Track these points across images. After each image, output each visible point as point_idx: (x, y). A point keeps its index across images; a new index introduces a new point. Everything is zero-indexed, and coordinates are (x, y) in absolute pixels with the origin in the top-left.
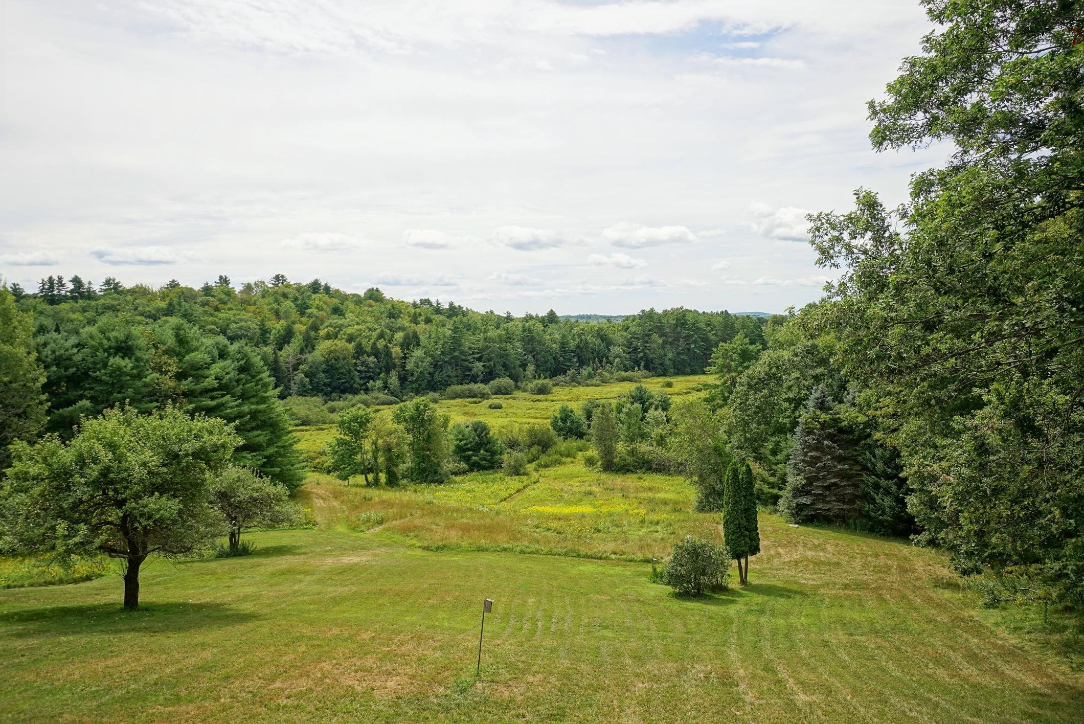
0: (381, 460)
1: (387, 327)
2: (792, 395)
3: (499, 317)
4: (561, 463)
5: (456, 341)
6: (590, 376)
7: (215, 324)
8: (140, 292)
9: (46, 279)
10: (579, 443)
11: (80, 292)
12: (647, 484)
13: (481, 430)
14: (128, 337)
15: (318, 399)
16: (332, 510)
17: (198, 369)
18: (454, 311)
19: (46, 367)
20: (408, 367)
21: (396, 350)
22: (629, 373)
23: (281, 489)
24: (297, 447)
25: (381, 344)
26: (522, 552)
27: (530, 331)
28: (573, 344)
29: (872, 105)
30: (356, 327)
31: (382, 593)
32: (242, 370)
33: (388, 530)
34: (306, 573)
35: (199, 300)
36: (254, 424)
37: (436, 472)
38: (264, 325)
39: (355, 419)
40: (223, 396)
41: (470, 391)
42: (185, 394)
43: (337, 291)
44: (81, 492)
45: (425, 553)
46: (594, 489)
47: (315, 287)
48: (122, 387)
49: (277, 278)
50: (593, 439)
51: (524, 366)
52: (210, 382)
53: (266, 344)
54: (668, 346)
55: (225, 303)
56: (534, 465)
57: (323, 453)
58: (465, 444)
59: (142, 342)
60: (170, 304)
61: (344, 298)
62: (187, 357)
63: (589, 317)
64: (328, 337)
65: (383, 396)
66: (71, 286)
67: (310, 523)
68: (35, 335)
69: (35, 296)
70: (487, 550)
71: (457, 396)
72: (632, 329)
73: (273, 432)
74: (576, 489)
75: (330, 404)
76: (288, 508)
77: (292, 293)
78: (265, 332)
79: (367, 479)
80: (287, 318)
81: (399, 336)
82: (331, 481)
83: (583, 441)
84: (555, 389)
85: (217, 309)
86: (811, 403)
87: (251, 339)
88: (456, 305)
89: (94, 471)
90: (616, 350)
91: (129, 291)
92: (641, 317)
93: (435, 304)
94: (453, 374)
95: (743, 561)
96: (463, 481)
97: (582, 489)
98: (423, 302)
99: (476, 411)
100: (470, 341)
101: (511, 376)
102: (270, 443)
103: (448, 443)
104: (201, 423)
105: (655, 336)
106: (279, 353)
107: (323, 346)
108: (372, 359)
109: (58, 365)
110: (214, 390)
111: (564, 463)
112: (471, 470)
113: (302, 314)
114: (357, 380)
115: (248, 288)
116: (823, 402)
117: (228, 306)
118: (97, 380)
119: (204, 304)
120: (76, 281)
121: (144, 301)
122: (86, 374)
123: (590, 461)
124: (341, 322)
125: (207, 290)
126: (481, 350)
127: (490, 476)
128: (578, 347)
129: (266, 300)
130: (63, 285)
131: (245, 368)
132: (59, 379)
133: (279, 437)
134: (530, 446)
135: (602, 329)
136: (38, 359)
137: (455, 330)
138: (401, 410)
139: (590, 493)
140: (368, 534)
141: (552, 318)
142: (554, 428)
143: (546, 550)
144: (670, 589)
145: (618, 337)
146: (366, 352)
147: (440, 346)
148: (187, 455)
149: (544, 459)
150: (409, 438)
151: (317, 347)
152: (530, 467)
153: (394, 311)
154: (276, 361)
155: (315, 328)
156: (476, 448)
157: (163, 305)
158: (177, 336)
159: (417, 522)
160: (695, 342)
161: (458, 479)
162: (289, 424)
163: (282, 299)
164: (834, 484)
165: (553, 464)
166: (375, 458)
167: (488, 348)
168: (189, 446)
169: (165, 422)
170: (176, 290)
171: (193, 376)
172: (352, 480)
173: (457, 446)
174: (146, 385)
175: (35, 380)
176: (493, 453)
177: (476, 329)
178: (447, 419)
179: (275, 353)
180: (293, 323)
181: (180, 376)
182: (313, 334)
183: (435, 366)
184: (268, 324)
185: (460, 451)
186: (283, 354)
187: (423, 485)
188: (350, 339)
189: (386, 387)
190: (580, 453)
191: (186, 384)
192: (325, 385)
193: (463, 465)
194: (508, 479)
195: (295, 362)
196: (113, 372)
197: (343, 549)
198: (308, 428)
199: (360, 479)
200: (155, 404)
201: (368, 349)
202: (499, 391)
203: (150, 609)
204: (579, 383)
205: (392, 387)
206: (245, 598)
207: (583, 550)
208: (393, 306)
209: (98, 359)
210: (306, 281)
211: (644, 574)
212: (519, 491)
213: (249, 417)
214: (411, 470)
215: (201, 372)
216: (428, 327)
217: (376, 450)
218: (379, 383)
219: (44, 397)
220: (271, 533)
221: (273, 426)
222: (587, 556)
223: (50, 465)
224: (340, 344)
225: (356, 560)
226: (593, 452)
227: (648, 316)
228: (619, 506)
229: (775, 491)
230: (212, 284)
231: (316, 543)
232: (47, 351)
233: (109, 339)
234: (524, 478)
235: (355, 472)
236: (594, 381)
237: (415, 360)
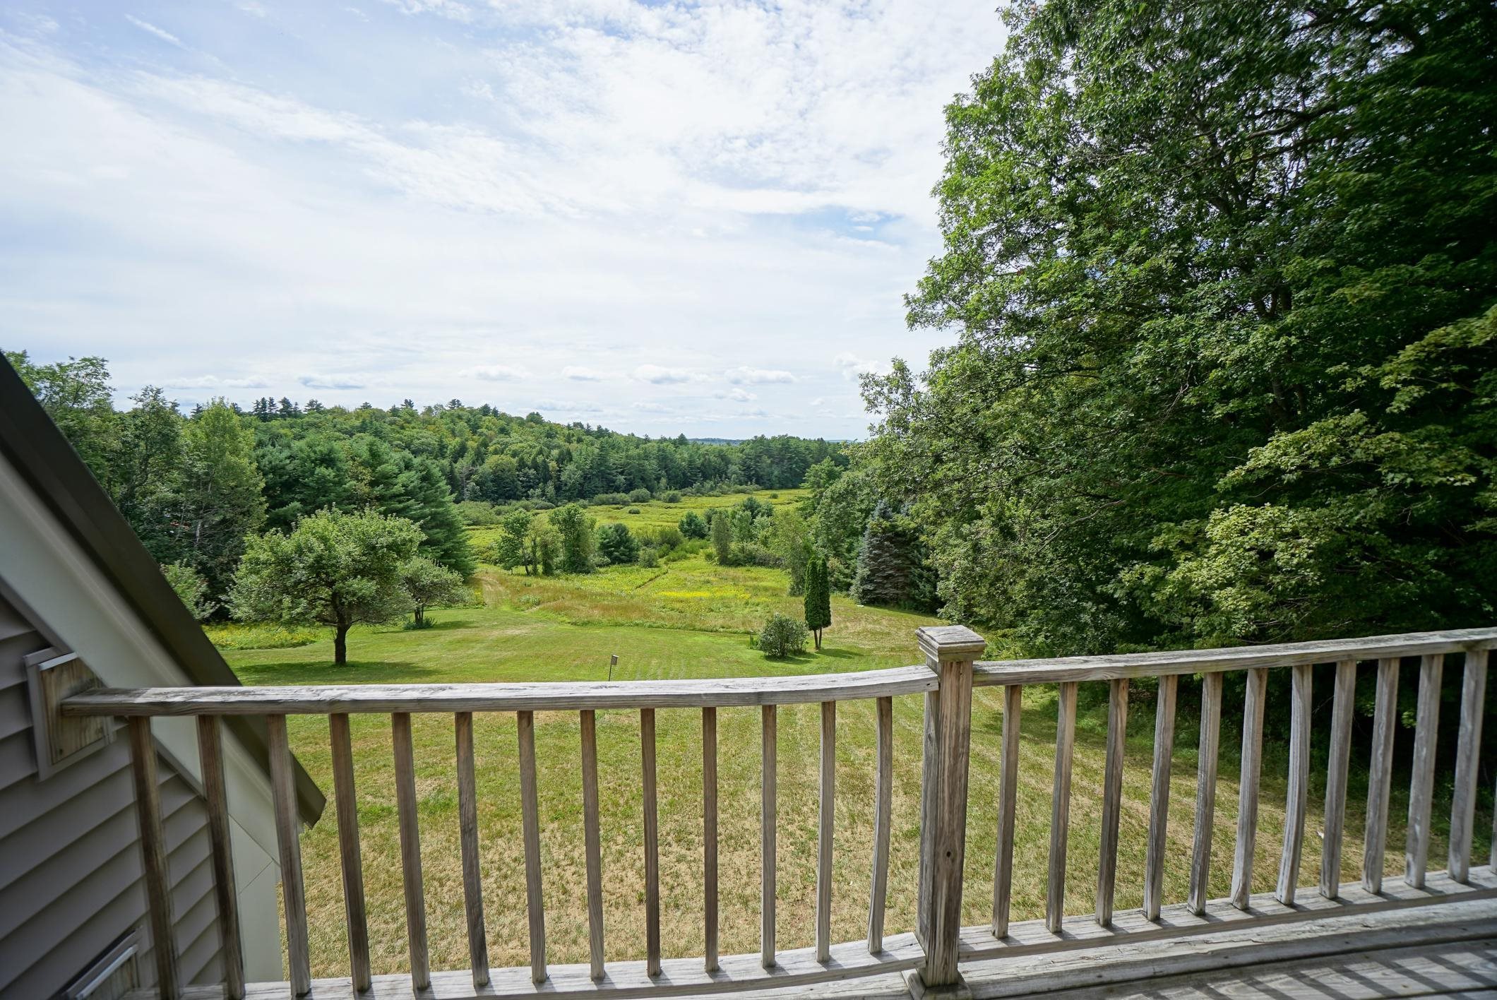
0: (539, 554)
1: (545, 444)
3: (639, 439)
4: (686, 558)
5: (602, 458)
6: (712, 489)
7: (401, 439)
8: (338, 412)
9: (260, 400)
10: (702, 542)
11: (288, 411)
12: (753, 575)
13: (621, 530)
14: (331, 451)
15: (487, 504)
16: (498, 594)
17: (387, 478)
18: (601, 433)
19: (265, 475)
20: (562, 479)
21: (553, 465)
22: (744, 487)
23: (456, 576)
24: (469, 543)
25: (540, 459)
26: (650, 626)
27: (664, 451)
28: (698, 462)
29: (906, 296)
30: (520, 445)
31: (538, 656)
32: (424, 479)
33: (543, 609)
34: (477, 641)
35: (388, 419)
36: (434, 524)
37: (584, 565)
38: (442, 442)
39: (517, 520)
40: (408, 500)
41: (614, 499)
42: (377, 498)
43: (504, 414)
44: (300, 574)
45: (573, 627)
46: (711, 578)
47: (485, 410)
48: (326, 492)
49: (453, 402)
50: (712, 539)
51: (658, 479)
52: (399, 488)
53: (443, 457)
54: (775, 466)
55: (409, 423)
56: (664, 559)
57: (491, 548)
58: (608, 542)
59: (342, 455)
60: (363, 422)
61: (510, 420)
62: (379, 468)
63: (713, 440)
64: (496, 452)
65: (541, 502)
66: (280, 406)
67: (480, 604)
68: (255, 449)
69: (250, 414)
70: (622, 625)
71: (602, 503)
72: (747, 451)
73: (449, 531)
74: (697, 579)
75: (497, 508)
76: (462, 591)
77: (466, 415)
78: (442, 447)
79: (527, 570)
80: (461, 436)
81: (555, 452)
82: (498, 570)
83: (704, 541)
84: (683, 499)
85: (402, 428)
87: (431, 453)
88: (604, 428)
89: (310, 559)
90: (733, 468)
91: (329, 411)
92: (754, 442)
93: (585, 427)
94: (600, 485)
95: (818, 632)
96: (606, 572)
97: (702, 579)
98: (576, 425)
99: (618, 515)
100: (614, 458)
101: (647, 488)
102: (447, 539)
103: (594, 540)
104: (393, 522)
105: (765, 458)
106: (455, 465)
107: (491, 461)
108: (532, 471)
109: (274, 473)
110: (402, 495)
111: (689, 558)
112: (613, 563)
113: (474, 433)
114: (520, 488)
115: (429, 410)
117: (413, 425)
118: (305, 486)
119: (391, 423)
120: (285, 402)
121: (341, 420)
122: (297, 481)
123: (709, 557)
124: (507, 440)
125: (394, 411)
126: (623, 466)
127: (628, 568)
128: (702, 464)
129: (444, 421)
130: (273, 405)
131: (427, 478)
132: (275, 484)
133: (455, 535)
134: (661, 545)
135: (722, 451)
136: (258, 468)
137: (602, 448)
138: (556, 514)
139: (708, 582)
140: (527, 613)
141: (682, 441)
142: (681, 530)
143: (668, 624)
144: (762, 653)
145: (736, 457)
146: (527, 465)
147: (589, 462)
148: (382, 547)
149: (672, 555)
150: (562, 537)
151: (486, 461)
152: (661, 561)
153: (551, 432)
154: (452, 471)
155: (485, 445)
156: (617, 546)
157: (358, 423)
158: (371, 450)
159: (567, 603)
160: (796, 463)
161: (602, 570)
162: (462, 522)
163: (457, 420)
165: (680, 558)
166: (534, 552)
167: (628, 464)
168: (385, 540)
169: (364, 521)
170: (367, 411)
171: (384, 484)
172: (515, 570)
173: (602, 544)
174: (345, 490)
175: (256, 485)
176: (631, 550)
177: (619, 448)
178: (593, 522)
179: (451, 465)
180: (467, 440)
181: (373, 484)
182: (483, 449)
183: (585, 478)
184: (446, 441)
185: (605, 548)
186: (458, 465)
187: (574, 575)
188: (514, 455)
189: (543, 494)
190: (701, 550)
191: (378, 490)
192: (492, 492)
193: (607, 559)
194: (643, 570)
195: (467, 473)
196: (319, 479)
197: (505, 624)
198: (478, 527)
199: (522, 569)
200: (353, 506)
201: (529, 463)
202: (638, 500)
203: (355, 666)
204: (703, 494)
205: (549, 495)
206: (429, 660)
207: (698, 625)
208: (551, 429)
209: (306, 469)
210: (478, 405)
211: (744, 643)
212: (651, 580)
213: (430, 517)
214: (564, 563)
215: (390, 481)
216: (579, 446)
217: (535, 546)
218: (538, 491)
219: (263, 499)
220: (449, 611)
221: (449, 526)
222: (701, 630)
223: (275, 553)
224: (506, 459)
225: (517, 632)
226: (712, 550)
227: (760, 441)
228: (730, 592)
229: (849, 580)
230: (398, 406)
231: (486, 620)
232: (265, 461)
233: (315, 452)
234: (656, 569)
235: (517, 564)
236: (715, 493)
237: (570, 473)
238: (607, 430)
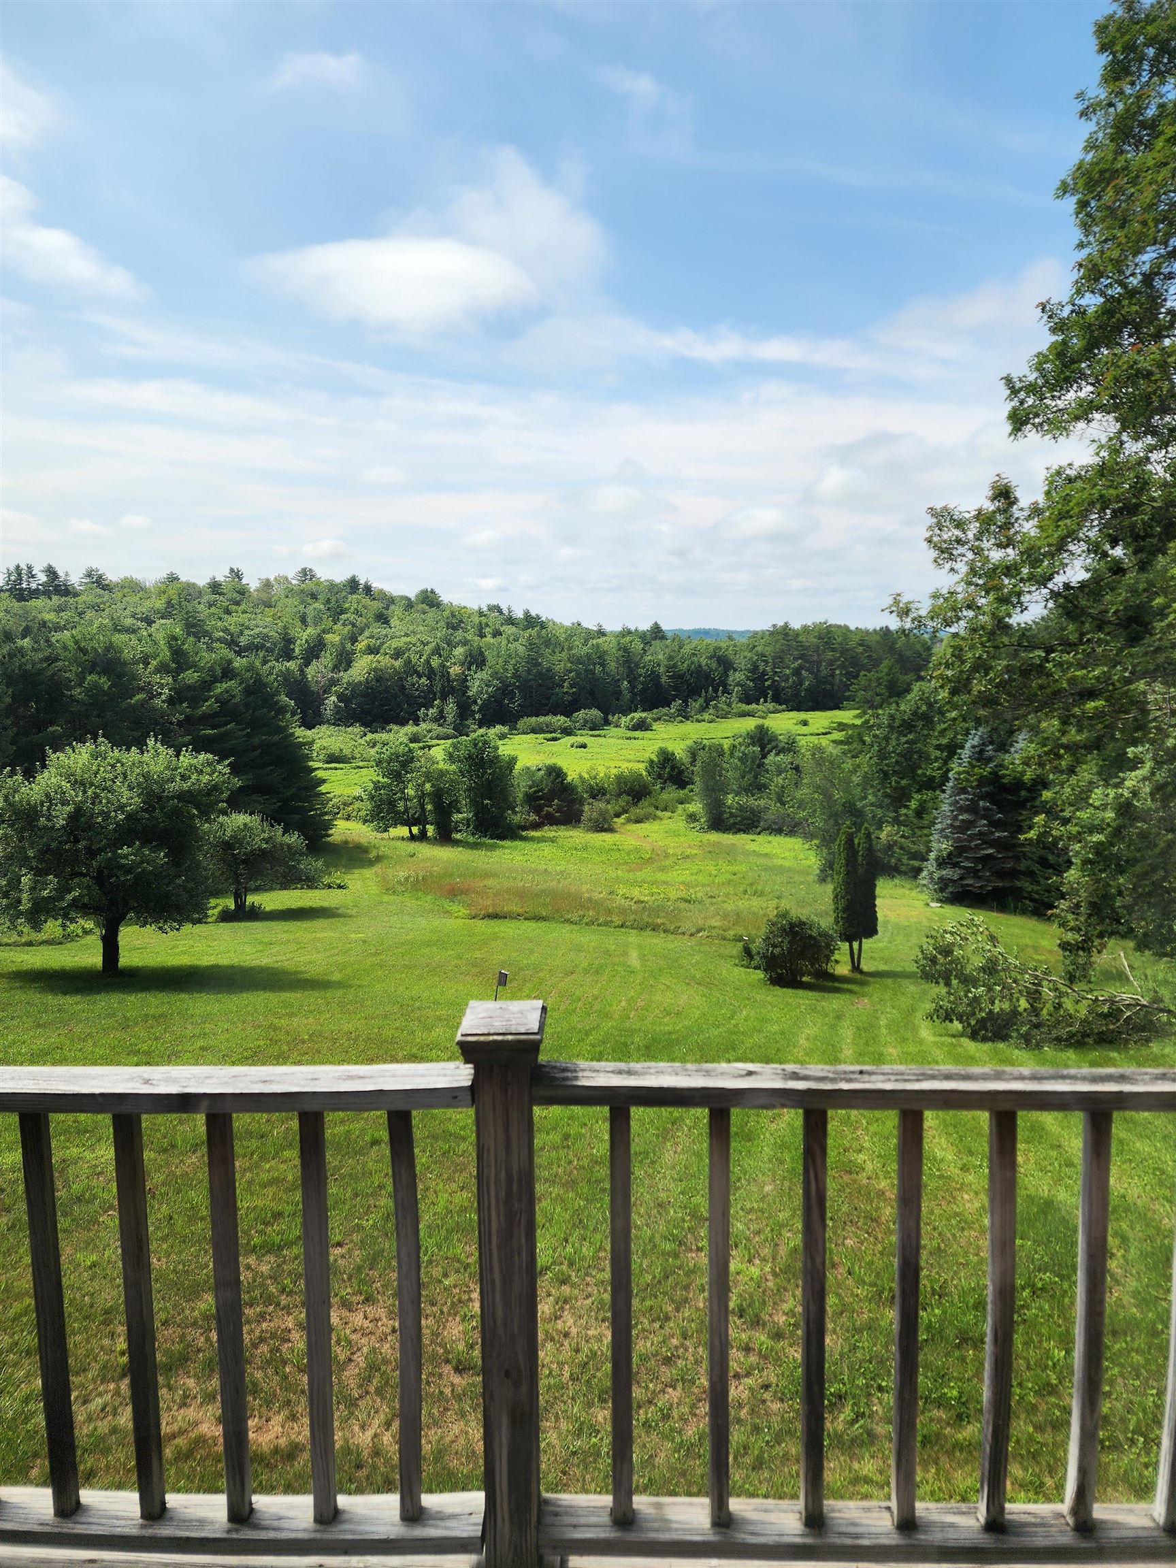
0: (429, 808)
1: (444, 639)
2: (944, 741)
3: (588, 631)
4: (655, 818)
5: (531, 661)
6: (702, 709)
8: (131, 586)
9: (12, 569)
10: (681, 793)
11: (56, 586)
13: (555, 773)
15: (355, 730)
18: (531, 621)
20: (470, 692)
21: (455, 670)
22: (752, 706)
23: (297, 839)
24: (323, 789)
25: (435, 662)
27: (626, 650)
30: (405, 639)
35: (205, 599)
37: (499, 825)
38: (286, 633)
41: (549, 724)
42: (180, 722)
43: (381, 592)
47: (353, 584)
49: (304, 572)
50: (698, 790)
51: (617, 694)
53: (289, 657)
54: (805, 672)
55: (238, 604)
56: (623, 819)
57: (358, 799)
58: (535, 792)
60: (168, 603)
61: (391, 601)
63: (707, 632)
64: (368, 651)
65: (437, 729)
66: (43, 578)
71: (530, 731)
72: (759, 649)
75: (369, 736)
77: (323, 592)
78: (289, 641)
79: (410, 831)
80: (315, 625)
81: (459, 651)
83: (685, 792)
84: (655, 725)
85: (228, 612)
86: (966, 753)
87: (270, 650)
88: (533, 614)
90: (736, 677)
91: (116, 585)
92: (772, 633)
93: (505, 611)
94: (526, 701)
96: (533, 838)
98: (491, 609)
99: (553, 750)
100: (550, 661)
101: (600, 708)
103: (516, 789)
104: (188, 760)
105: (790, 659)
106: (306, 670)
107: (362, 663)
108: (424, 680)
110: (215, 715)
111: (661, 818)
112: (544, 824)
113: (336, 620)
114: (405, 706)
115: (267, 585)
116: (981, 752)
117: (243, 607)
118: (71, 699)
119: (210, 604)
120: (51, 572)
121: (134, 598)
123: (692, 818)
124: (386, 632)
125: (215, 587)
126: (563, 673)
127: (566, 832)
128: (688, 671)
129: (290, 601)
130: (33, 576)
133: (301, 776)
134: (619, 795)
135: (720, 648)
137: (531, 645)
138: (457, 747)
140: (404, 898)
141: (656, 633)
142: (650, 774)
145: (741, 661)
146: (416, 672)
147: (511, 667)
149: (635, 811)
150: (465, 782)
151: (354, 663)
152: (618, 822)
153: (456, 620)
154: (302, 679)
155: (353, 639)
156: (550, 797)
157: (160, 604)
158: (170, 647)
160: (841, 667)
161: (526, 834)
162: (315, 757)
163: (309, 600)
164: (989, 856)
165: (646, 818)
166: (422, 806)
167: (571, 670)
170: (175, 585)
172: (392, 832)
173: (527, 794)
176: (571, 803)
177: (557, 644)
178: (514, 761)
179: (301, 670)
180: (324, 631)
181: (174, 699)
182: (349, 646)
183: (504, 692)
184: (293, 632)
185: (531, 799)
186: (311, 671)
188: (397, 654)
189: (441, 717)
190: (680, 806)
191: (181, 709)
192: (363, 712)
193: (533, 817)
194: (589, 836)
195: (326, 681)
196: (90, 690)
198: (341, 765)
199: (403, 831)
201: (420, 668)
202: (584, 726)
204: (687, 718)
205: (449, 717)
208: (453, 615)
209: (72, 675)
210: (341, 578)
213: (259, 751)
214: (467, 822)
216: (496, 641)
217: (421, 797)
218: (433, 712)
221: (292, 761)
224: (383, 661)
226: (696, 807)
227: (784, 633)
229: (917, 862)
230: (220, 578)
233: (84, 650)
234: (610, 835)
235: (397, 823)
236: (706, 716)
237: (479, 684)
238: (538, 617)
